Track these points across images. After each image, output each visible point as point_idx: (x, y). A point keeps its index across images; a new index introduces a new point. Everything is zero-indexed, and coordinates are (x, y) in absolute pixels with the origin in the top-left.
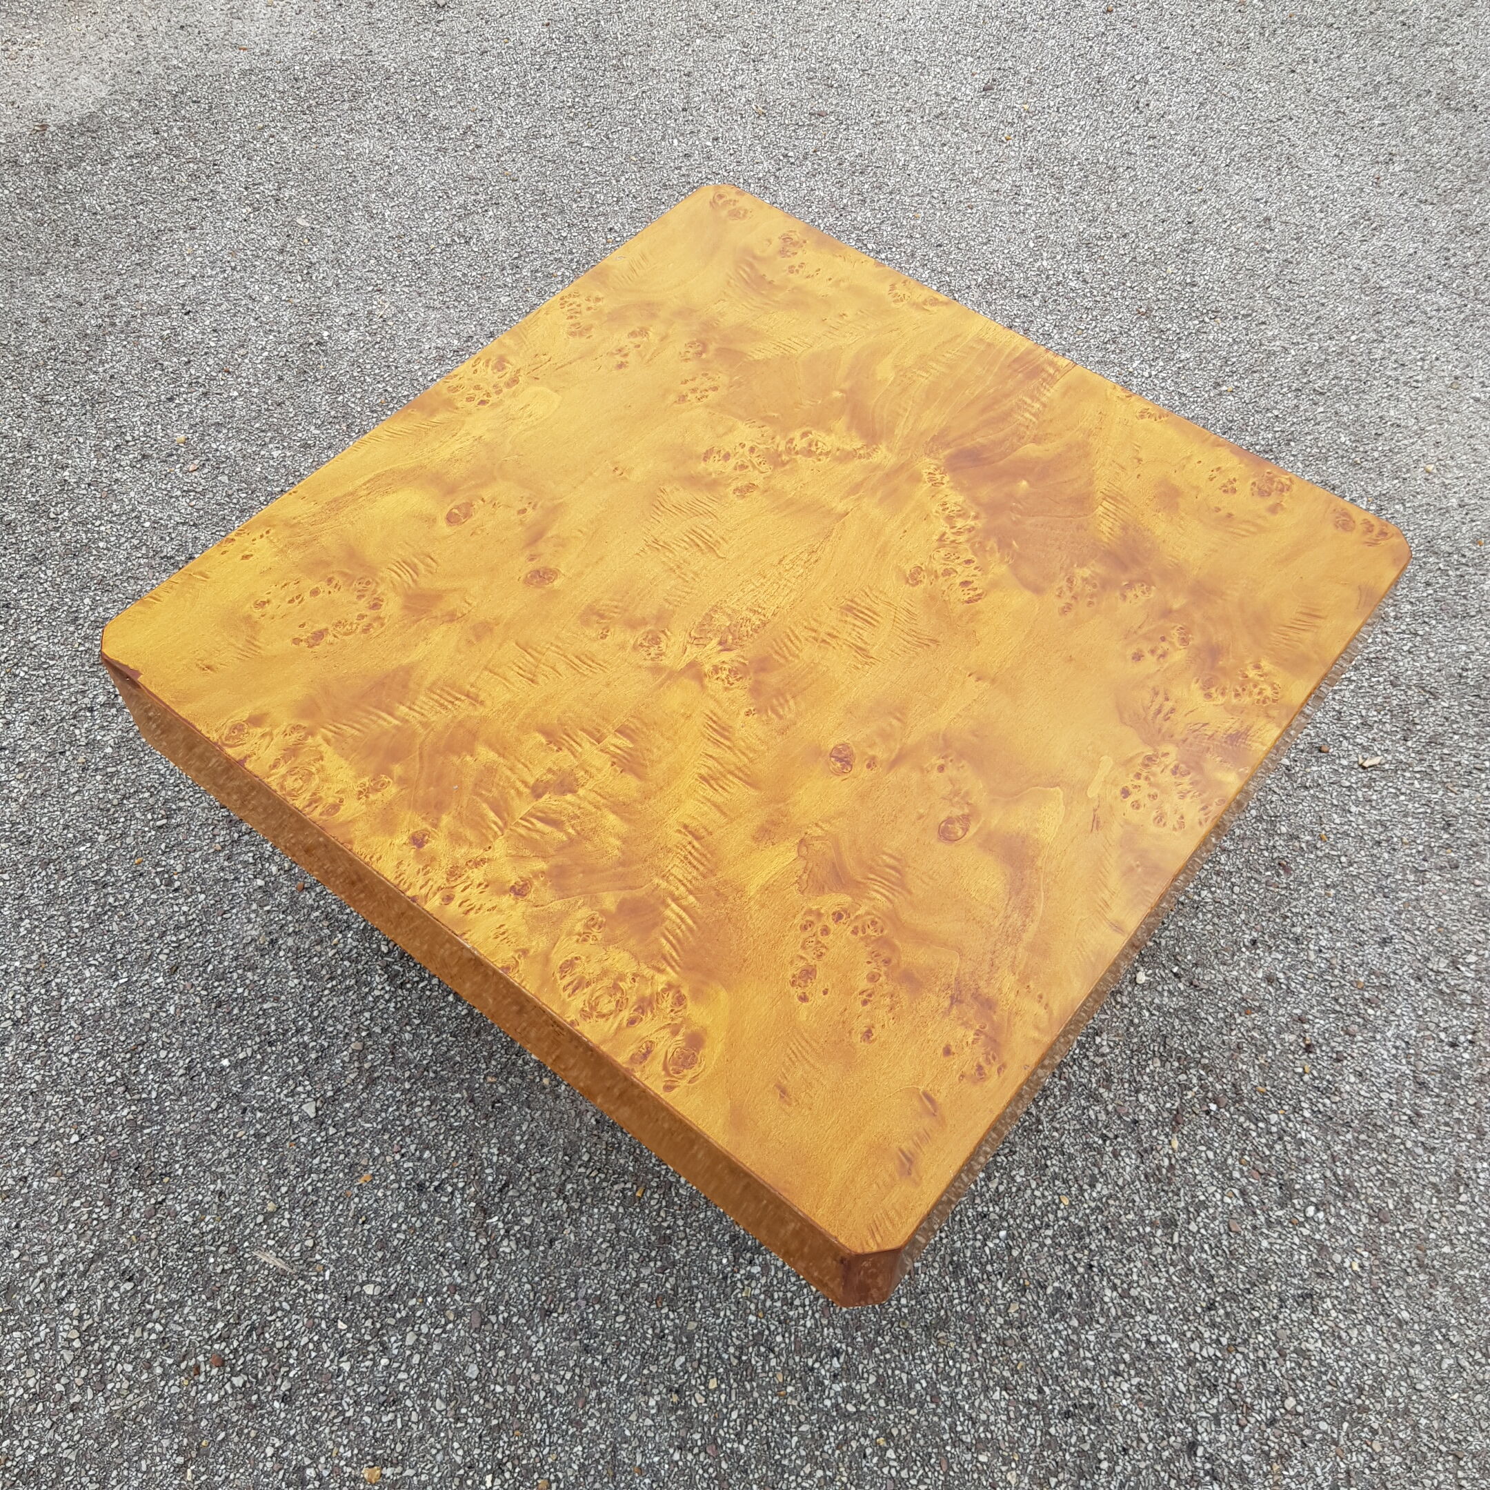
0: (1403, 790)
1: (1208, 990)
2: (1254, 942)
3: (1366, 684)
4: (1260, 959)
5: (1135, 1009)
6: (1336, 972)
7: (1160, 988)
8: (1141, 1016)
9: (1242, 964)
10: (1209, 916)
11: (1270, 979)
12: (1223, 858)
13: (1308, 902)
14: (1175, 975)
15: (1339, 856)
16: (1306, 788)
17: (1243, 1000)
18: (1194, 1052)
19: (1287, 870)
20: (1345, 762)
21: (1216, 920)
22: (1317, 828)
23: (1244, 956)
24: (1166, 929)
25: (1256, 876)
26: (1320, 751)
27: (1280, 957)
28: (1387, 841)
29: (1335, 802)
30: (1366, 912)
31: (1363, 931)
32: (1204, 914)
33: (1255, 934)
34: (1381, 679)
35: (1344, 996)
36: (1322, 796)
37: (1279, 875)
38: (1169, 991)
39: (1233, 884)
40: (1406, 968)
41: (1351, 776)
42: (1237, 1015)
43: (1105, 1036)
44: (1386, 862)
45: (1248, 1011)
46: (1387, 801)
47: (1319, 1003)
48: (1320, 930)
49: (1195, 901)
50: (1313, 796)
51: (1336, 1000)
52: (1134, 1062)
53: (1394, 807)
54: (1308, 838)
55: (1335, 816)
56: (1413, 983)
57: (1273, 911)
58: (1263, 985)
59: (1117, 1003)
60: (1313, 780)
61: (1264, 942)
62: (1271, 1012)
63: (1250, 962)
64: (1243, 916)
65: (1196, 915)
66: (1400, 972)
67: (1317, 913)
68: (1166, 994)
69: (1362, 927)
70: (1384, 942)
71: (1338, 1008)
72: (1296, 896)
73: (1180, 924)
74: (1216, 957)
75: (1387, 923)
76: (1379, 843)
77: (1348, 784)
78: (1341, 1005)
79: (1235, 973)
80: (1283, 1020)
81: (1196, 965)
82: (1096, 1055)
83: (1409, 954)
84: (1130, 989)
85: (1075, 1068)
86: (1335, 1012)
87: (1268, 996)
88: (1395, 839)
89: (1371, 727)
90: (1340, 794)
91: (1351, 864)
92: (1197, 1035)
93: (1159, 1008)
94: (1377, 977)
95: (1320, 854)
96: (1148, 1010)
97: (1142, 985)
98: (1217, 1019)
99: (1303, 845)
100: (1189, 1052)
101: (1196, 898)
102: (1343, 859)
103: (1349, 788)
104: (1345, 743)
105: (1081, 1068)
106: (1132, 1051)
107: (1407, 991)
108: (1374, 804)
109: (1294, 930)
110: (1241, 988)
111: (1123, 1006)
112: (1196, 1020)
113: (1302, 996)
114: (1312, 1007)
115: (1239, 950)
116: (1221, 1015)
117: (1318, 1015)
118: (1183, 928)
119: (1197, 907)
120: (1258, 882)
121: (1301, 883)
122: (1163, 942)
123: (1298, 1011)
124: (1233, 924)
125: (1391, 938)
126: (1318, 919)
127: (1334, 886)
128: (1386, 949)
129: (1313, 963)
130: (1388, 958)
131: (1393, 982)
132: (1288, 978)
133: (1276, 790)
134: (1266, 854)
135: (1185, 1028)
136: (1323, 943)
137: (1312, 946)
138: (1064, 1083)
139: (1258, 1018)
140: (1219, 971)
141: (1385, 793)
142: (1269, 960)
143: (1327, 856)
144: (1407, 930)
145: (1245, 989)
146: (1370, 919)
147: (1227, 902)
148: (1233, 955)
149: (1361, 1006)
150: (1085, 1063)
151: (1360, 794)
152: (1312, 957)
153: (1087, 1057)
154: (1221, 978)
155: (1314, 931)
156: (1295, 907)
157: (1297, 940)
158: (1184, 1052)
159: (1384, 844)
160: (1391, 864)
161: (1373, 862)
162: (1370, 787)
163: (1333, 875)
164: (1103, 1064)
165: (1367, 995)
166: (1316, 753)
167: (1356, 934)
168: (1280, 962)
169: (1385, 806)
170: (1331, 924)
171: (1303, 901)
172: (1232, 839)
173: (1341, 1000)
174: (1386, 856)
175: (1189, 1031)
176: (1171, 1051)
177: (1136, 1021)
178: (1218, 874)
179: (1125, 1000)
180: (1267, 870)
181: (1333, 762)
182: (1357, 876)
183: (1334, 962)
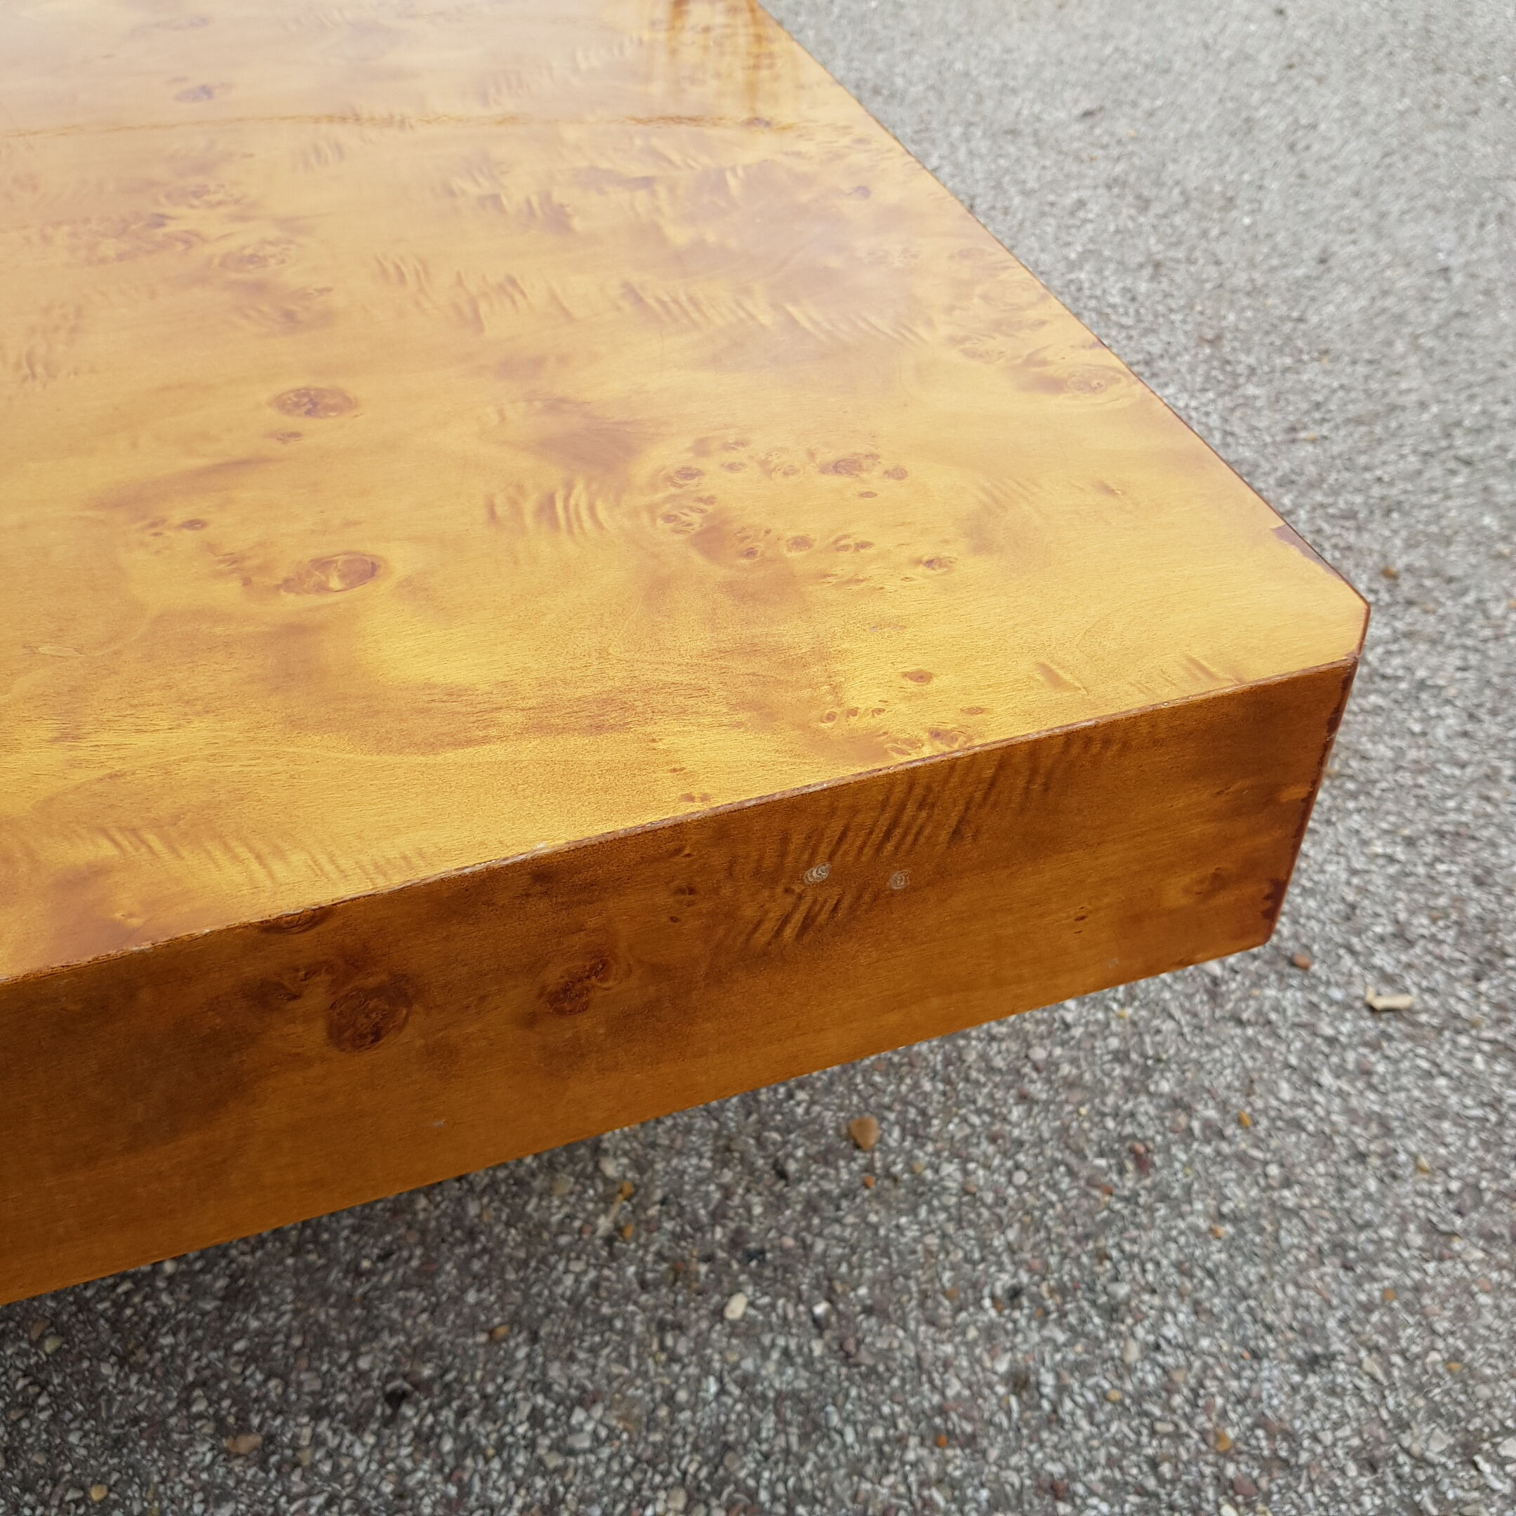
0: (1447, 1067)
1: (873, 1370)
2: (1015, 1293)
3: (1421, 870)
4: (1016, 1331)
5: (693, 1370)
6: (1177, 1400)
7: (766, 1340)
8: (696, 1386)
9: (972, 1333)
10: (942, 1216)
11: (1020, 1382)
12: (1016, 1113)
13: (1167, 1239)
14: (816, 1321)
15: (1266, 1163)
16: (1240, 1023)
17: (942, 1411)
18: (775, 1498)
19: (1143, 1164)
20: (1337, 994)
21: (950, 1228)
22: (1237, 1099)
23: (983, 1318)
24: (838, 1221)
25: (1073, 1161)
26: (1292, 963)
27: (1061, 1337)
28: (1383, 1156)
29: (1293, 1060)
30: (1291, 1290)
31: (1270, 1328)
32: (932, 1211)
33: (1024, 1277)
34: (1455, 869)
35: (1174, 1459)
36: (1269, 1043)
37: (1122, 1171)
38: (786, 1352)
39: (1018, 1167)
40: (1346, 1431)
41: (1343, 1019)
42: (913, 1441)
43: (598, 1412)
44: (1368, 1196)
45: (940, 1439)
46: (1405, 1080)
47: (1111, 1462)
48: (1173, 1301)
49: (923, 1182)
50: (1250, 1043)
51: (1154, 1464)
52: (629, 1485)
53: (1416, 1093)
54: (1212, 1113)
55: (1284, 1086)
56: (1352, 1470)
57: (1081, 1239)
58: (1001, 1390)
59: (662, 1347)
60: (1259, 1012)
61: (1036, 1300)
62: (993, 1454)
63: (989, 1333)
64: (1012, 1235)
65: (913, 1211)
66: (1327, 1437)
67: (1178, 1266)
68: (775, 1355)
69: (1270, 1317)
70: (1312, 1363)
71: (1151, 1483)
72: (1144, 1219)
73: (873, 1218)
74: (921, 1305)
75: (1331, 1324)
76: (1361, 1157)
77: (1329, 1032)
78: (1161, 1481)
79: (949, 1349)
80: (1015, 1479)
81: (868, 1311)
82: (555, 1447)
83: (1363, 1403)
84: (704, 1325)
85: (496, 1464)
86: (1141, 1491)
87: (1001, 1418)
88: (1402, 1157)
89: (1410, 944)
90: (1308, 1048)
91: (1287, 1183)
92: (802, 1462)
93: (745, 1382)
94: (1271, 1437)
95: (1225, 1148)
96: (720, 1380)
97: (733, 1324)
98: (862, 1438)
99: (1196, 1125)
100: (764, 1496)
101: (929, 1175)
102: (1274, 1170)
103: (1331, 1041)
104: (1348, 961)
105: (506, 1468)
106: (638, 1460)
107: (1333, 1487)
108: (1375, 1080)
109: (1113, 1288)
110: (946, 1384)
111: (673, 1358)
112: (814, 1429)
113: (1079, 1437)
114: (1091, 1466)
115: (978, 1303)
116: (878, 1432)
117: (1100, 1488)
118: (875, 1228)
119: (921, 1192)
120: (1071, 1173)
121: (1164, 1198)
122: (820, 1246)
123: (1056, 1469)
124: (984, 1245)
125: (1332, 1357)
126: (1174, 1278)
127: (1235, 1219)
128: (1312, 1380)
129: (1131, 1370)
130: (1311, 1401)
131: (1304, 1457)
132: (1062, 1389)
133: (1177, 1014)
134: (1110, 1124)
135: (781, 1441)
136: (1170, 1331)
137: (1140, 1332)
138: (452, 1490)
139: (958, 1462)
140: (914, 1338)
141: (1405, 1065)
142: (1035, 1337)
143: (1244, 1159)
144: (1374, 1349)
145: (955, 1388)
146: (1296, 1305)
147: (989, 1198)
148: (960, 1309)
149: (1210, 1493)
150: (521, 1458)
151: (1351, 1057)
152: (1133, 1353)
153: (532, 1445)
154: (911, 1351)
155: (1157, 1301)
156: (1133, 1241)
157: (1112, 1312)
158: (753, 1495)
159: (1374, 1161)
160: (1379, 1204)
161: (1340, 1191)
162: (1375, 1047)
163: (1239, 1197)
164: (560, 1471)
165: (1230, 1470)
166: (1283, 966)
167: (1251, 1329)
168: (1057, 1349)
169: (1398, 1089)
170: (1203, 1295)
171: (1156, 1235)
172: (1048, 1081)
173: (1166, 1469)
174: (1372, 1185)
175: (787, 1451)
176: (724, 1482)
177: (682, 1396)
178: (993, 1139)
179: (682, 1348)
180: (1101, 1154)
181: (1313, 988)
182: (1293, 1213)
183: (1178, 1377)
